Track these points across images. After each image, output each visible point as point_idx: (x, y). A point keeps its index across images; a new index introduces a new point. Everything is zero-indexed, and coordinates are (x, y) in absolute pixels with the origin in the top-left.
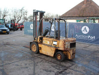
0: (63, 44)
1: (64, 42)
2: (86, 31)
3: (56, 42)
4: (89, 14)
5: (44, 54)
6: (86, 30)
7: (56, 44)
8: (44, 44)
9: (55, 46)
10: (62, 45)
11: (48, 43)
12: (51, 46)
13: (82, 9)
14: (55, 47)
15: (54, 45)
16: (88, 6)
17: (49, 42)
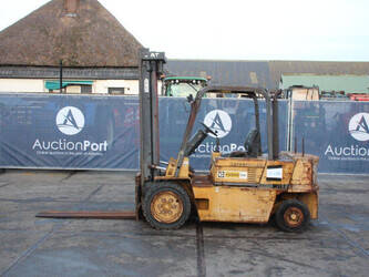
0: (308, 173)
1: (310, 165)
2: (76, 126)
3: (280, 170)
4: (99, 57)
5: (223, 219)
6: (73, 122)
7: (280, 176)
8: (222, 184)
9: (275, 183)
10: (305, 175)
11: (241, 177)
12: (257, 186)
13: (60, 31)
14: (275, 186)
15: (268, 179)
16: (88, 21)
17: (246, 173)
